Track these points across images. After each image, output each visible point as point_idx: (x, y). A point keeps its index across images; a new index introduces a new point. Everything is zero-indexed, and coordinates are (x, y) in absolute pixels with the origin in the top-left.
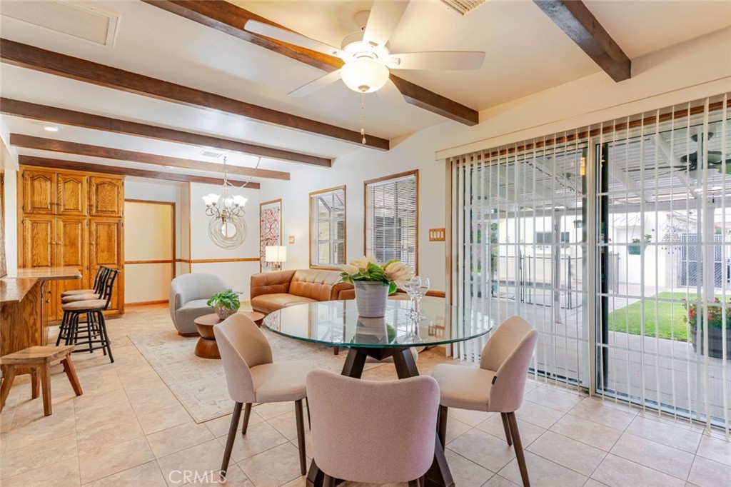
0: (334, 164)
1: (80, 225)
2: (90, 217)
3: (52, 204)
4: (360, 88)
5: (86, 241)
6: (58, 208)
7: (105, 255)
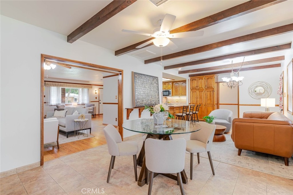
1: (203, 92)
2: (205, 89)
3: (196, 87)
4: (160, 46)
5: (204, 97)
6: (198, 87)
7: (209, 101)
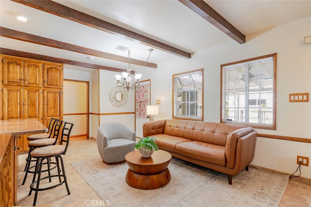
0: (193, 57)
1: (37, 93)
2: (44, 88)
3: (20, 80)
5: (41, 103)
6: (24, 82)
7: (52, 111)
